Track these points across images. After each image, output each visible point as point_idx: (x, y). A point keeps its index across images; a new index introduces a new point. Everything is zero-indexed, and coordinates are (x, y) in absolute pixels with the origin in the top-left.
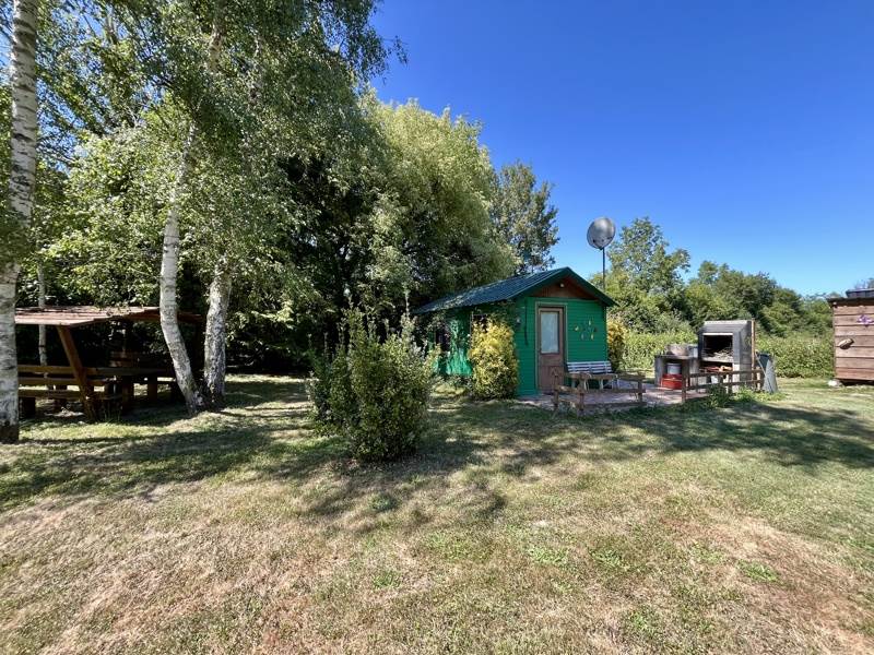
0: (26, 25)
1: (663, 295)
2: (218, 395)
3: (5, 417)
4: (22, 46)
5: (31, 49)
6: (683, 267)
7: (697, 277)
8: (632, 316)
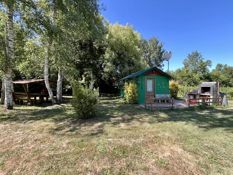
0: (10, 14)
1: (201, 75)
2: (60, 101)
3: (9, 104)
4: (9, 19)
5: (11, 20)
6: (209, 66)
7: (215, 69)
8: (190, 81)
